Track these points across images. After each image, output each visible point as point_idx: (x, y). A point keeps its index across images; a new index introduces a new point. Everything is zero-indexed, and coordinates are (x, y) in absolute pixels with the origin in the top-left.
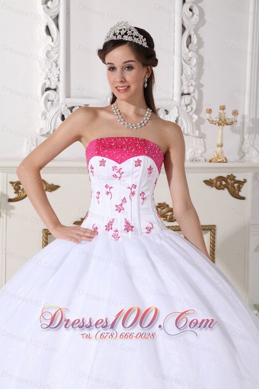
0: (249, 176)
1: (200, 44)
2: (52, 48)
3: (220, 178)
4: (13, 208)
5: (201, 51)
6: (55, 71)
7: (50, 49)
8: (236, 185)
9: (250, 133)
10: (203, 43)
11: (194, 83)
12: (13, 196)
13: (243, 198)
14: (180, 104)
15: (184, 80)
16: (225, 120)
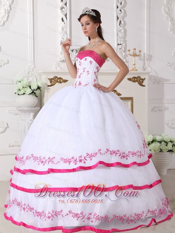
0: (146, 77)
1: (125, 24)
2: (64, 26)
3: (134, 78)
4: (49, 89)
5: (125, 27)
6: (66, 36)
7: (63, 27)
8: (141, 80)
9: (147, 60)
10: (126, 24)
11: (123, 40)
12: (50, 84)
13: (144, 86)
14: (117, 49)
15: (118, 39)
16: (136, 54)
